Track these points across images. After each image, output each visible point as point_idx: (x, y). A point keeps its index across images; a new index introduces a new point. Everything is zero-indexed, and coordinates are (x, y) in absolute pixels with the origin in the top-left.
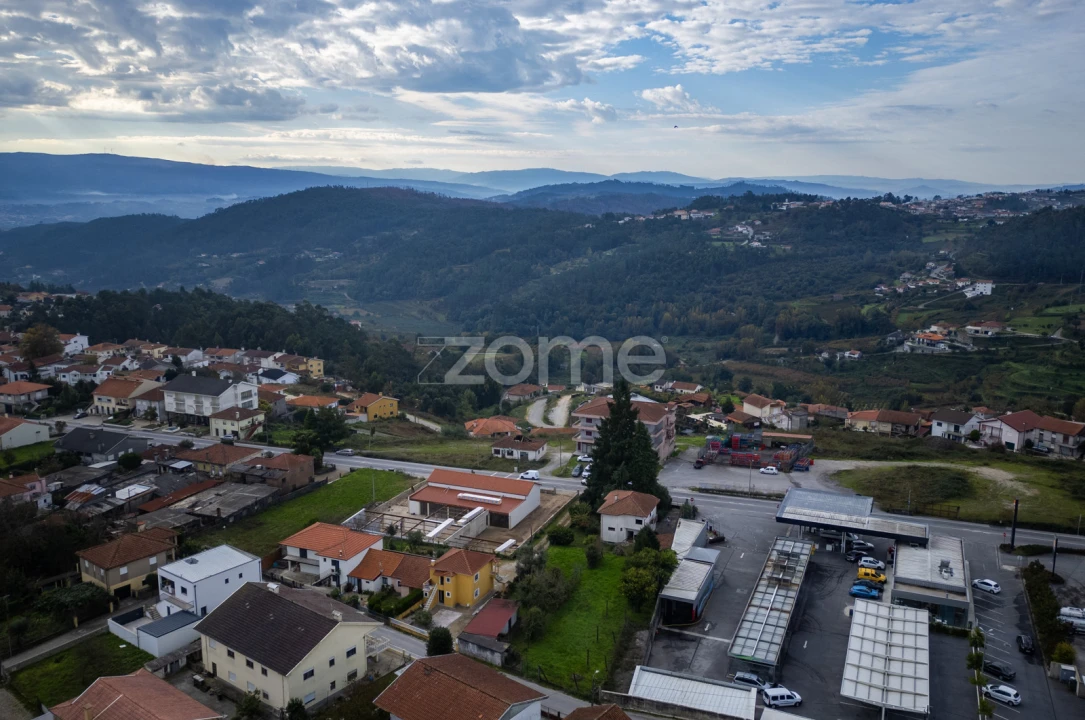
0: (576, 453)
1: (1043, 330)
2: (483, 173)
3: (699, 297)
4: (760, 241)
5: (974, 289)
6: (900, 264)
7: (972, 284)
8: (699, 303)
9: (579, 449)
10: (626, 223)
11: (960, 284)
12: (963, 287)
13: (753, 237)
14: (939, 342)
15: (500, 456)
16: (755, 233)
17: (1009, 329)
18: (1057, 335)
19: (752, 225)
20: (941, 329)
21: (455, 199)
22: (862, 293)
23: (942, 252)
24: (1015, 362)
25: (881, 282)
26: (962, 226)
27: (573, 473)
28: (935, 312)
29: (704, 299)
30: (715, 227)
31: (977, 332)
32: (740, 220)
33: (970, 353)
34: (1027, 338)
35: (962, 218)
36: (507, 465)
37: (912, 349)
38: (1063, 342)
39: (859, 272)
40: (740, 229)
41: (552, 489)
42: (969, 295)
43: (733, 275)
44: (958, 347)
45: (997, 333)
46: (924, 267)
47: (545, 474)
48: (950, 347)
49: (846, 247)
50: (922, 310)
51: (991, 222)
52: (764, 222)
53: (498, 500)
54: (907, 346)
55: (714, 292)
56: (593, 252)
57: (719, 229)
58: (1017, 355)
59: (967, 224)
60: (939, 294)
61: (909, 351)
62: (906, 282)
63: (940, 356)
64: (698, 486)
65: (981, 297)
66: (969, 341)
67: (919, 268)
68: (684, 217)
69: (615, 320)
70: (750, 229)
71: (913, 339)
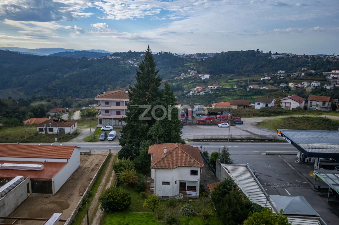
0: (99, 126)
1: (231, 86)
2: (37, 49)
3: (119, 83)
4: (136, 65)
5: (204, 77)
6: (180, 71)
7: (203, 75)
8: (119, 85)
9: (101, 123)
10: (90, 60)
11: (200, 75)
12: (201, 76)
13: (134, 64)
14: (200, 91)
15: (44, 133)
16: (134, 63)
17: (221, 86)
18: (235, 87)
19: (133, 60)
20: (200, 88)
21: (26, 54)
22: (171, 80)
23: (191, 67)
24: (225, 96)
25: (175, 77)
26: (194, 61)
27: (100, 138)
28: (194, 84)
29: (121, 83)
30: (121, 61)
31: (211, 87)
32: (129, 59)
33: (211, 94)
34: (227, 88)
35: (194, 58)
36: (49, 138)
37: (193, 94)
38: (238, 89)
39: (168, 74)
40: (129, 62)
41: (89, 151)
42: (203, 78)
43: (130, 75)
44: (207, 93)
45: (218, 88)
46: (188, 71)
47: (80, 141)
48: (204, 93)
49: (163, 67)
50: (190, 84)
51: (202, 59)
52: (137, 59)
53: (40, 166)
54: (191, 94)
55: (124, 81)
56: (80, 69)
57: (122, 62)
58: (225, 94)
59: (195, 60)
60: (195, 79)
61: (192, 95)
62: (183, 76)
63: (202, 96)
64: (192, 138)
65: (206, 79)
66: (210, 91)
67: (186, 72)
68: (110, 58)
69: (90, 91)
70: (132, 62)
71: (192, 91)
